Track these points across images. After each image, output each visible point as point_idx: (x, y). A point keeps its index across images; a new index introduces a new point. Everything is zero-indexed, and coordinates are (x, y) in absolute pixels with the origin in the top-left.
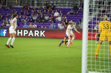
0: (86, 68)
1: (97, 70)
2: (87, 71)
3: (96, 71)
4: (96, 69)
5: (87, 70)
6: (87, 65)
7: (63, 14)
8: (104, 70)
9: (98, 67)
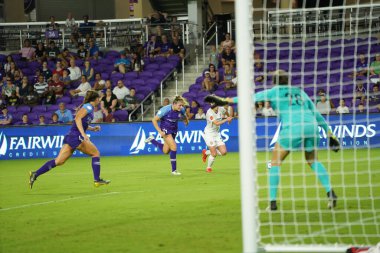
0: (258, 237)
1: (289, 238)
2: (259, 244)
3: (286, 241)
4: (285, 235)
5: (259, 240)
6: (260, 224)
7: (94, 70)
8: (312, 235)
9: (291, 230)
